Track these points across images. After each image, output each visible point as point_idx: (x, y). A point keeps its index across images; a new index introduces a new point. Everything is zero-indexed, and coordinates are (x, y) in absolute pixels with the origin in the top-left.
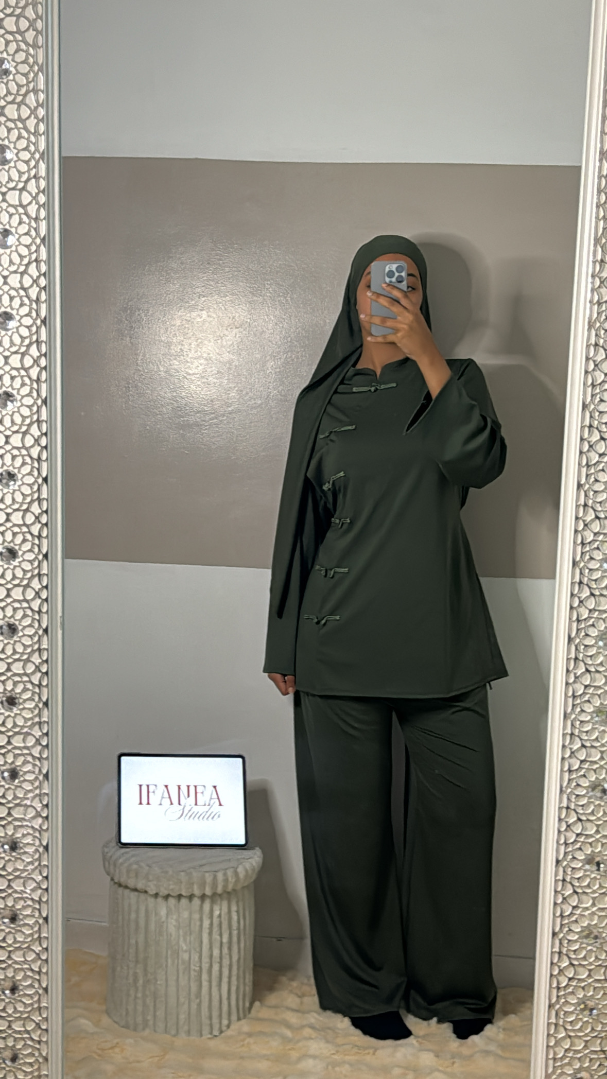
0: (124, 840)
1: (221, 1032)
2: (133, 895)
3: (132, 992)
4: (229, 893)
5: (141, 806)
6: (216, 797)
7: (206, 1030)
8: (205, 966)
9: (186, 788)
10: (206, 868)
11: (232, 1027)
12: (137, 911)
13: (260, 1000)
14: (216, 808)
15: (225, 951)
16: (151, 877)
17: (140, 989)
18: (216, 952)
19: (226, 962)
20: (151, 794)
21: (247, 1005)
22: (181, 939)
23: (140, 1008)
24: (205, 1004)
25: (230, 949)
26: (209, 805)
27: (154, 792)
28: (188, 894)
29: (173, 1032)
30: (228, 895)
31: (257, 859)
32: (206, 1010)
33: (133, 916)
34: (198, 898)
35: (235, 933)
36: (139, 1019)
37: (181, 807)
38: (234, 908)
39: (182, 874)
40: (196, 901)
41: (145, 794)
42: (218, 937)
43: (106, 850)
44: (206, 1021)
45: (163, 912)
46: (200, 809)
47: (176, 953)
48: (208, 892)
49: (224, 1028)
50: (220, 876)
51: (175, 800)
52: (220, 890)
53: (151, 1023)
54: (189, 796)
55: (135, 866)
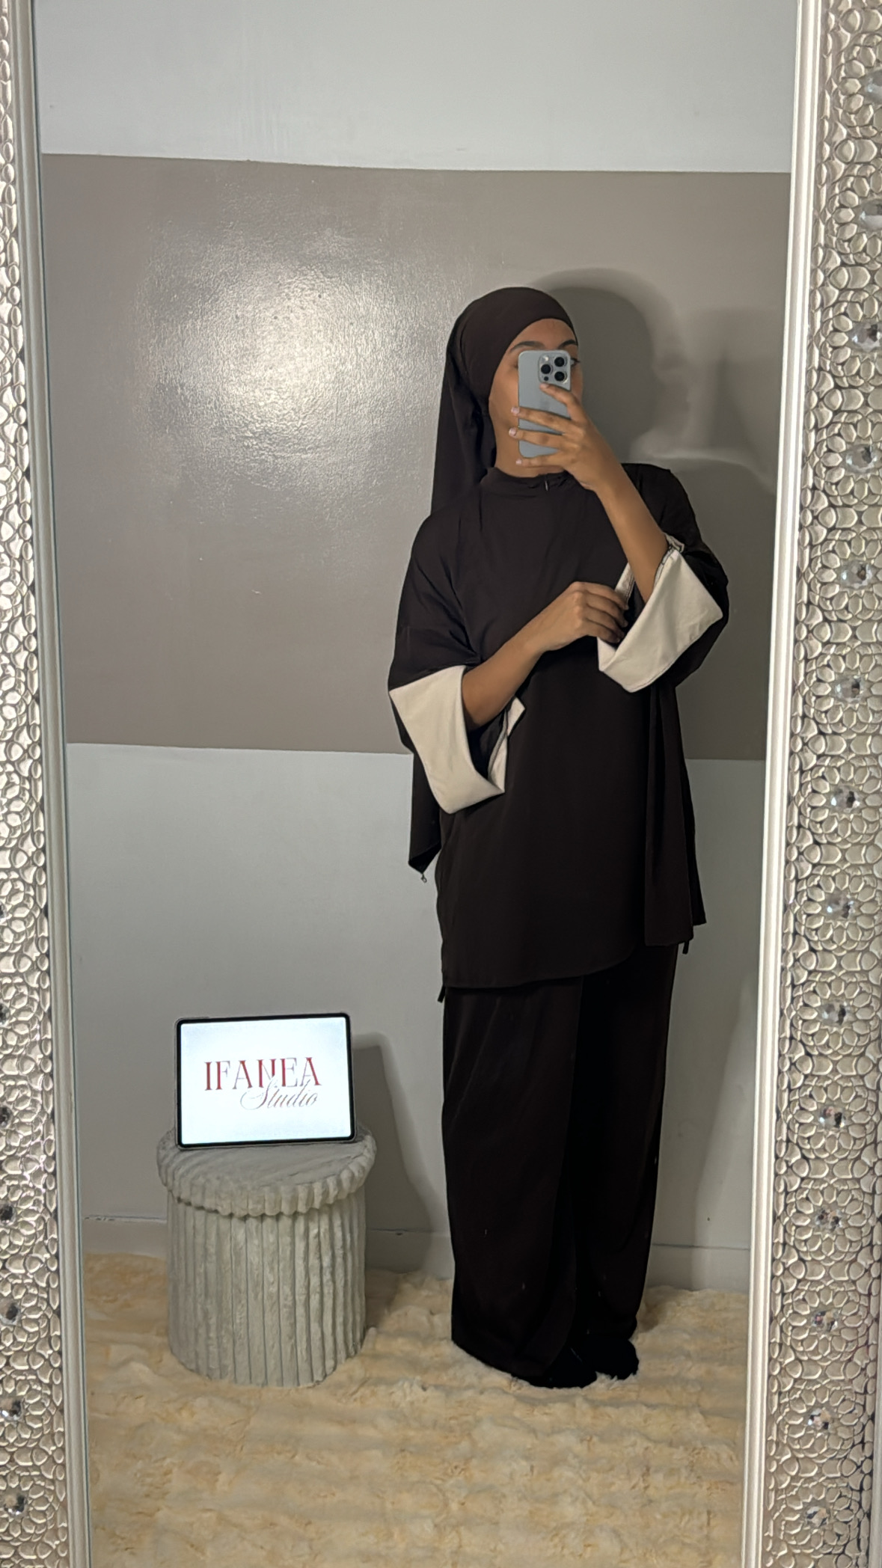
0: (185, 1141)
1: (325, 1376)
2: (200, 1214)
3: (202, 1331)
4: (330, 1206)
5: (209, 1091)
6: (311, 1073)
7: (304, 1376)
8: (300, 1298)
9: (270, 1063)
10: (298, 1178)
11: (340, 1368)
12: (206, 1236)
13: (374, 1326)
14: (311, 1087)
15: (327, 1277)
16: (223, 1196)
17: (213, 1328)
18: (315, 1281)
19: (328, 1290)
20: (222, 1075)
21: (358, 1335)
22: (267, 1269)
23: (213, 1349)
24: (302, 1346)
25: (333, 1274)
26: (302, 1085)
27: (226, 1071)
28: (274, 1214)
29: (260, 1380)
30: (328, 1208)
31: (368, 1155)
32: (304, 1353)
33: (200, 1239)
34: (289, 1216)
35: (339, 1252)
36: (214, 1365)
37: (264, 1090)
38: (337, 1222)
39: (266, 1189)
40: (286, 1222)
41: (214, 1076)
42: (317, 1262)
43: (163, 1153)
44: (303, 1366)
45: (241, 1236)
46: (289, 1091)
47: (260, 1284)
48: (302, 1208)
49: (328, 1371)
50: (317, 1189)
51: (255, 1081)
52: (317, 1205)
53: (230, 1368)
54: (273, 1074)
55: (201, 1180)
